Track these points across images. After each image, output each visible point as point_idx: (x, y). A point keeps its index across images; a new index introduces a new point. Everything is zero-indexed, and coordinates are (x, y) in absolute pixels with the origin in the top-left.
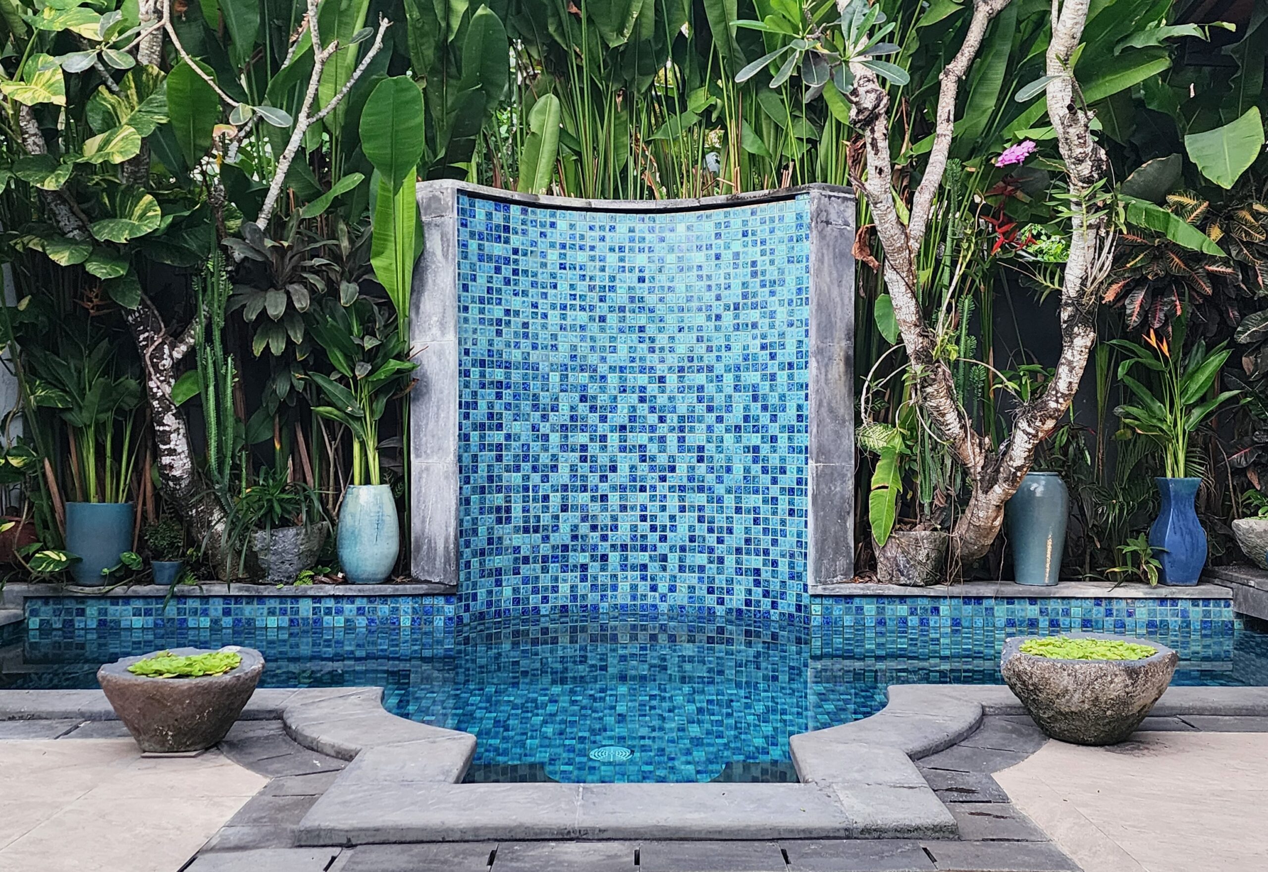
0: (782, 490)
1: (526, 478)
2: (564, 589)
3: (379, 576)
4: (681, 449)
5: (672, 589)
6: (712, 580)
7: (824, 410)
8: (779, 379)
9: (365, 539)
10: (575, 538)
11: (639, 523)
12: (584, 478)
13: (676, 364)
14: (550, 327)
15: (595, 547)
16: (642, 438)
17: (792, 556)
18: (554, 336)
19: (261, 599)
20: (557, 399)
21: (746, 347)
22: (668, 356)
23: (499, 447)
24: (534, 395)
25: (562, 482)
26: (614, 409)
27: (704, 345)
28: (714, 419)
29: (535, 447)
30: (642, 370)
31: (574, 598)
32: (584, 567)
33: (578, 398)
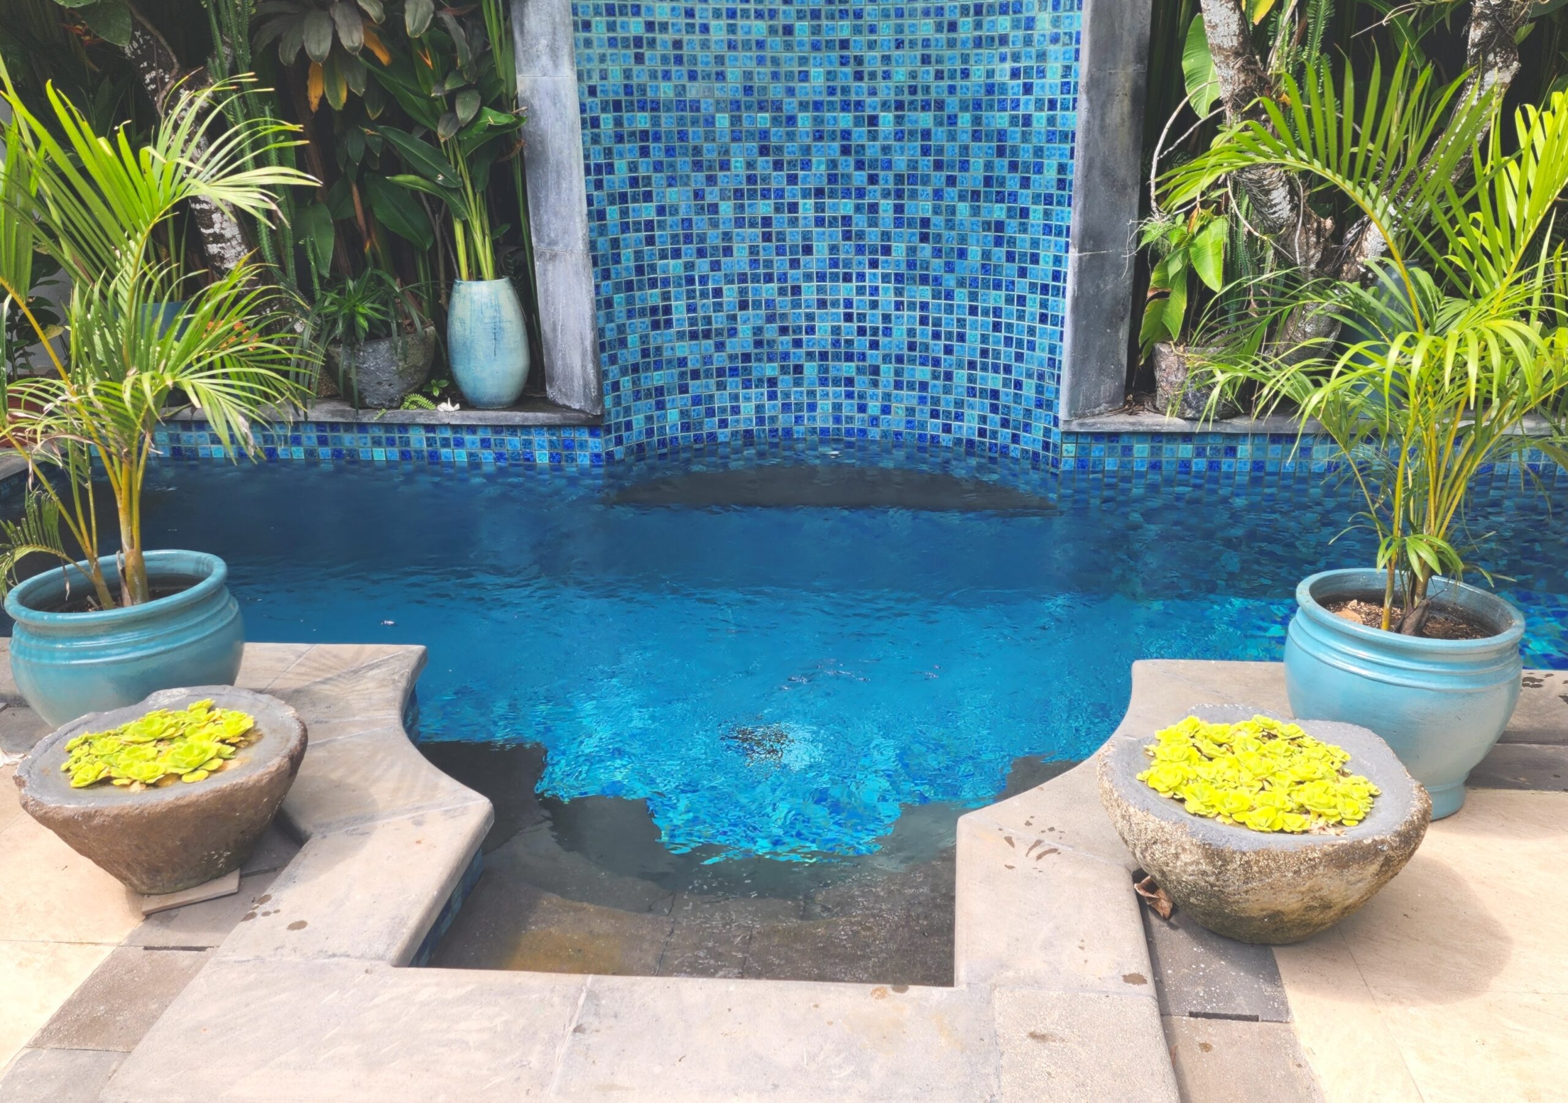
0: (1033, 286)
1: (689, 266)
2: (748, 409)
3: (505, 399)
4: (898, 222)
5: (886, 410)
6: (936, 401)
7: (1096, 174)
8: (1035, 123)
9: (480, 355)
10: (758, 344)
11: (843, 324)
12: (769, 264)
13: (892, 97)
14: (713, 46)
15: (785, 356)
16: (846, 207)
17: (1041, 377)
18: (720, 60)
19: (363, 427)
20: (727, 152)
21: (990, 74)
22: (881, 84)
23: (649, 225)
24: (695, 148)
25: (737, 270)
26: (806, 165)
27: (932, 69)
28: (944, 179)
29: (700, 224)
30: (845, 106)
31: (761, 421)
32: (772, 382)
33: (756, 151)
